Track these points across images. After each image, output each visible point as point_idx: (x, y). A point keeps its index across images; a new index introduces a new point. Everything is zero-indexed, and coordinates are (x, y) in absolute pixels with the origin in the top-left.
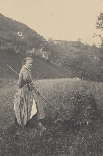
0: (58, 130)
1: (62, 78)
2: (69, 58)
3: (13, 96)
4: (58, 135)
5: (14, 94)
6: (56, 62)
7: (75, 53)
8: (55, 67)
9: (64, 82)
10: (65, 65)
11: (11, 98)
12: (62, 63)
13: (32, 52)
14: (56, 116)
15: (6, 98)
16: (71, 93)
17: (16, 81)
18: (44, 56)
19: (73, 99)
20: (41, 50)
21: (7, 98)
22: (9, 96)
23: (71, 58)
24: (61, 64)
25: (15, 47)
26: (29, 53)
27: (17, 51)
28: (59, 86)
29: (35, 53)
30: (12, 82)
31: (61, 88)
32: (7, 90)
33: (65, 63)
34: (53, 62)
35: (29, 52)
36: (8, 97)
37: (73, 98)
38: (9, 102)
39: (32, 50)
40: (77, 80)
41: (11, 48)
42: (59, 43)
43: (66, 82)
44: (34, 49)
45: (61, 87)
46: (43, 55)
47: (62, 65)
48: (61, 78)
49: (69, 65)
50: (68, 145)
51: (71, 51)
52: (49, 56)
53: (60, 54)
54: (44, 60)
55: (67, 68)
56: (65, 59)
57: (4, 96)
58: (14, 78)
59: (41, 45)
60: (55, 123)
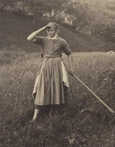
0: (85, 123)
1: (92, 51)
2: (102, 23)
3: (23, 75)
4: (85, 130)
5: (24, 72)
6: (84, 30)
7: (110, 17)
8: (82, 35)
9: (94, 57)
10: (95, 34)
11: (20, 78)
12: (92, 31)
13: (51, 16)
14: (82, 104)
15: (13, 78)
16: (104, 73)
17: (28, 55)
18: (66, 21)
19: (106, 81)
20: (63, 12)
21: (15, 78)
22: (18, 76)
23: (104, 24)
24: (90, 33)
25: (27, 8)
26: (46, 17)
27: (29, 14)
28: (87, 63)
29: (54, 16)
30: (22, 55)
31: (91, 65)
32: (15, 67)
33: (96, 30)
34: (80, 29)
35: (47, 15)
36: (16, 76)
37: (107, 79)
38: (18, 83)
39: (51, 12)
40: (112, 55)
41: (22, 9)
42: (88, 3)
43: (97, 57)
44: (53, 10)
45: (89, 64)
46: (66, 19)
47: (92, 33)
48: (90, 51)
49: (101, 33)
50: (98, 144)
51: (105, 14)
52: (73, 21)
53: (90, 19)
54: (66, 26)
55: (99, 38)
56: (96, 25)
57: (11, 75)
58: (26, 51)
59: (63, 5)
60: (81, 114)
